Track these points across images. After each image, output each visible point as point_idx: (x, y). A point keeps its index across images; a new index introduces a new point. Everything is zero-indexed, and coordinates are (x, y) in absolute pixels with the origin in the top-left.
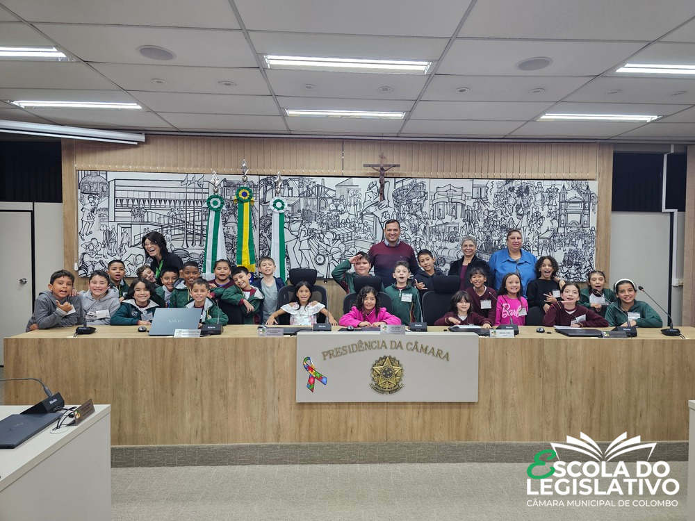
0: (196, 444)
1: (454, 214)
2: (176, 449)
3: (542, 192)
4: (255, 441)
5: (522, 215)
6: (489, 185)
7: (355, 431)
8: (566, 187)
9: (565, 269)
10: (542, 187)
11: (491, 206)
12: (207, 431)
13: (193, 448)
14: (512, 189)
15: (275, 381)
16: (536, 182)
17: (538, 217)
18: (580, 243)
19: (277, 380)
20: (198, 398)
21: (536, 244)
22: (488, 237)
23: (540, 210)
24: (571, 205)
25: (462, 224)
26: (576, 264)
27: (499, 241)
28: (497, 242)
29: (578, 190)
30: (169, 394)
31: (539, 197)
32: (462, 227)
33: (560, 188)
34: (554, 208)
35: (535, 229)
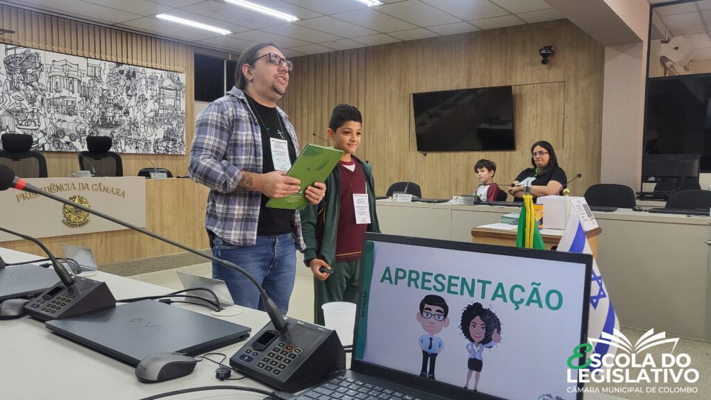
1: (71, 89)
3: (146, 78)
5: (131, 96)
6: (102, 66)
8: (164, 76)
9: (165, 144)
10: (145, 74)
11: (105, 85)
14: (121, 72)
16: (141, 68)
17: (143, 99)
18: (175, 123)
21: (143, 122)
22: (103, 113)
23: (145, 93)
24: (168, 91)
25: (79, 99)
26: (173, 140)
27: (113, 117)
28: (111, 118)
29: (171, 79)
31: (143, 82)
32: (79, 102)
33: (159, 76)
34: (155, 92)
35: (142, 109)
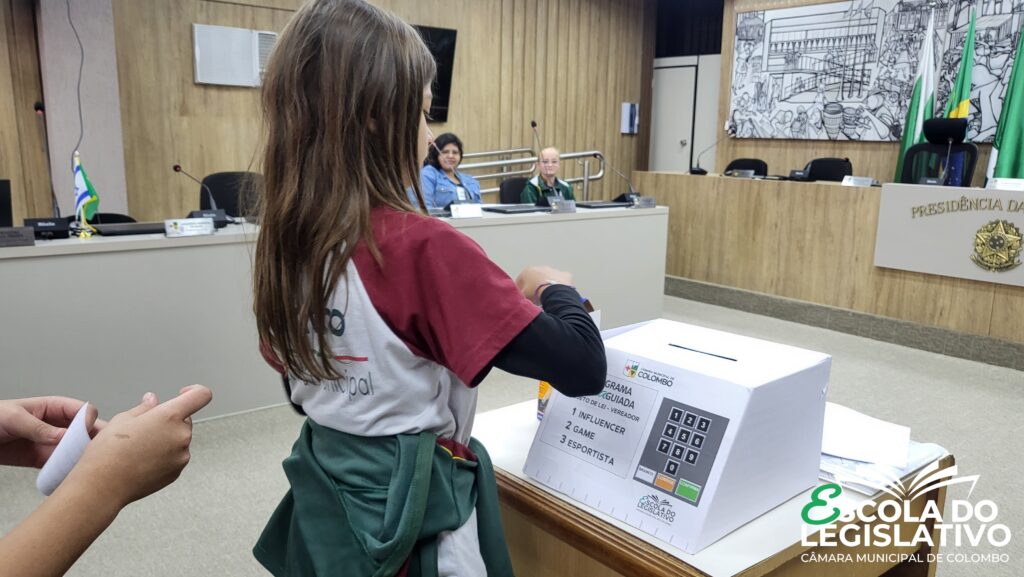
0: (771, 294)
2: (752, 295)
4: (826, 303)
7: (945, 315)
12: (781, 283)
13: (767, 297)
15: (854, 238)
19: (857, 238)
20: (776, 246)
30: (751, 239)
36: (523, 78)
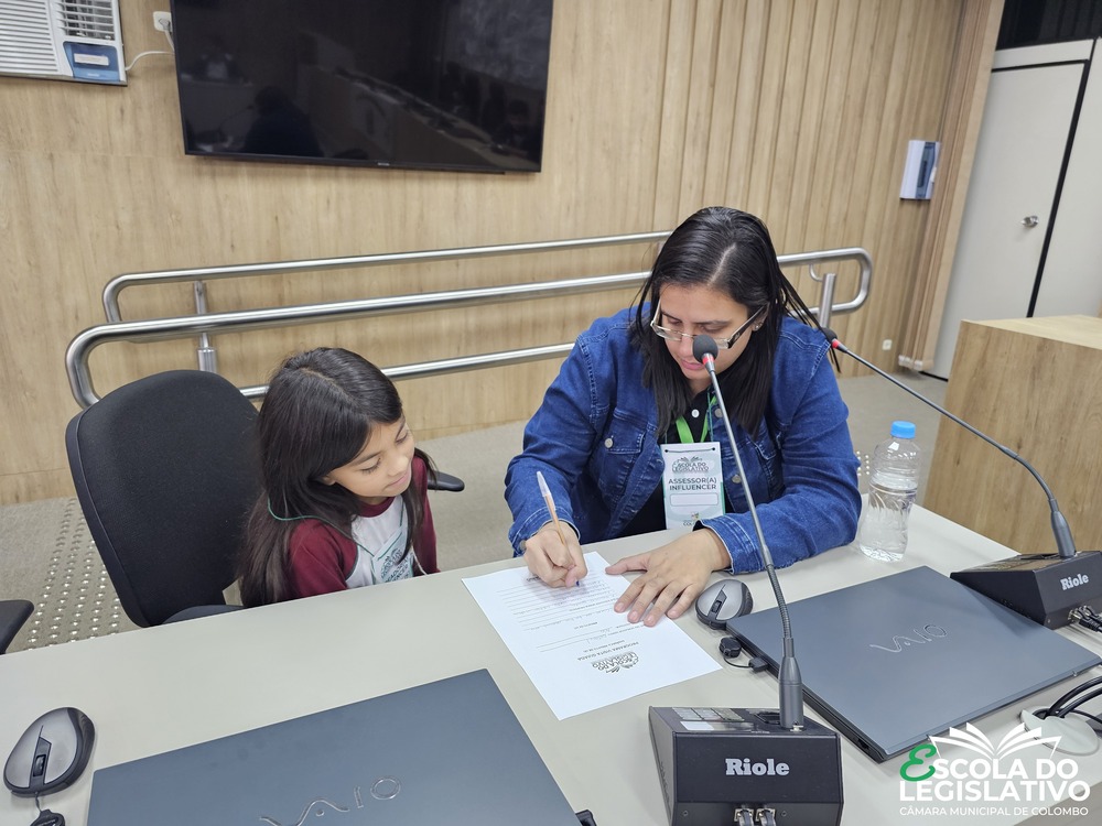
36: (713, 85)
